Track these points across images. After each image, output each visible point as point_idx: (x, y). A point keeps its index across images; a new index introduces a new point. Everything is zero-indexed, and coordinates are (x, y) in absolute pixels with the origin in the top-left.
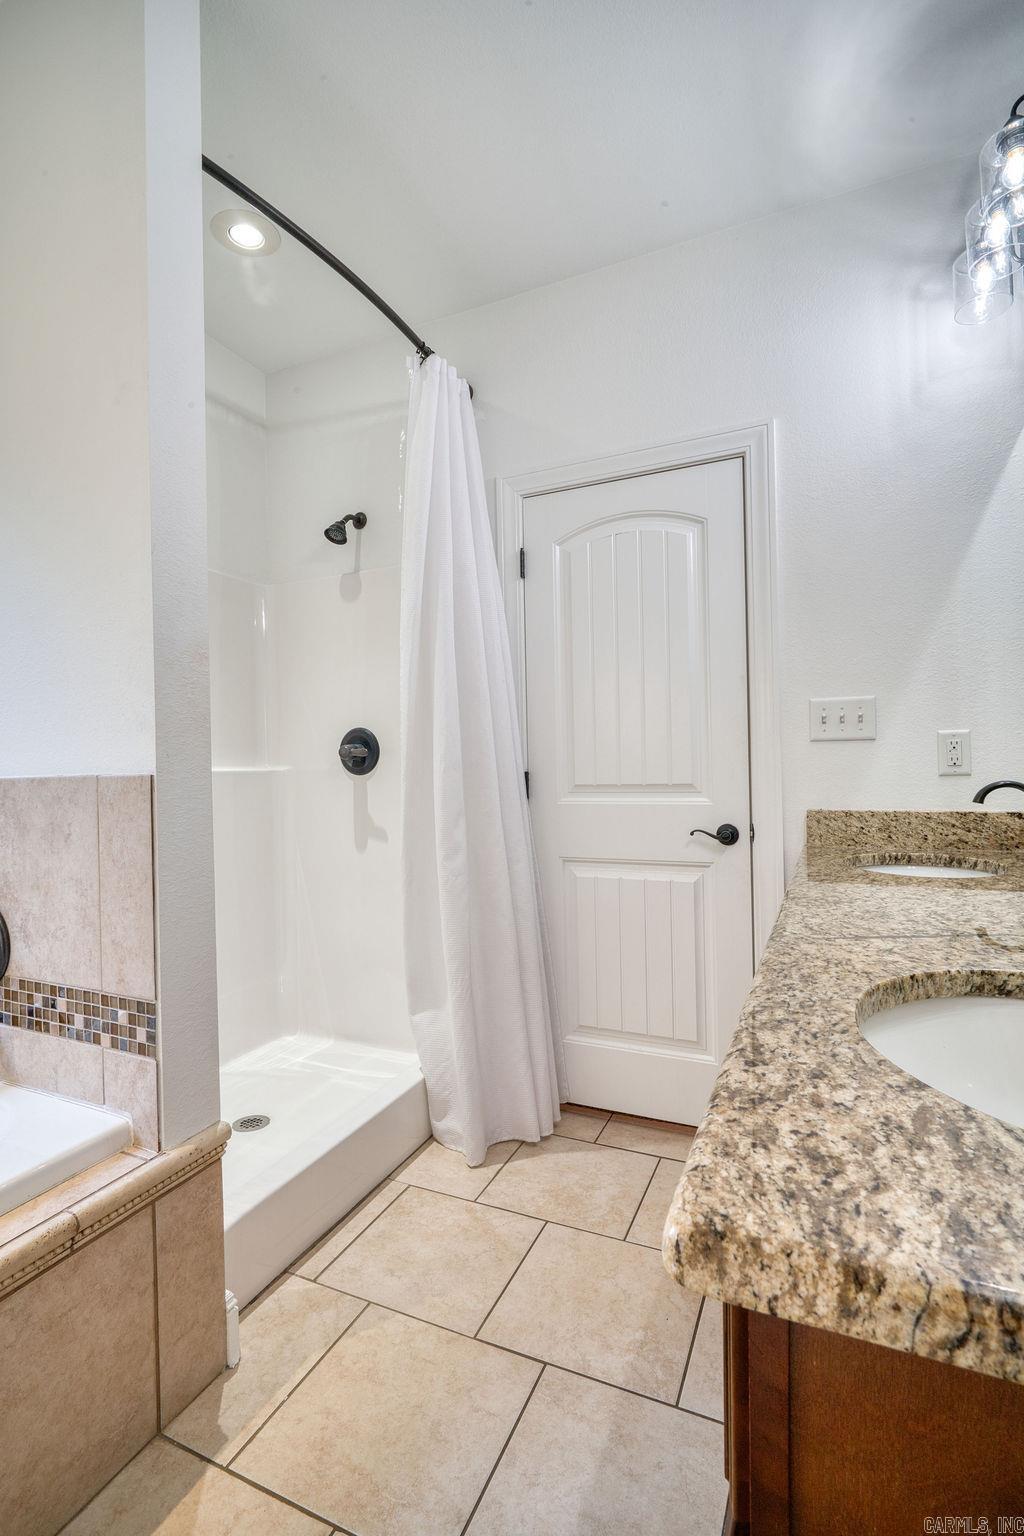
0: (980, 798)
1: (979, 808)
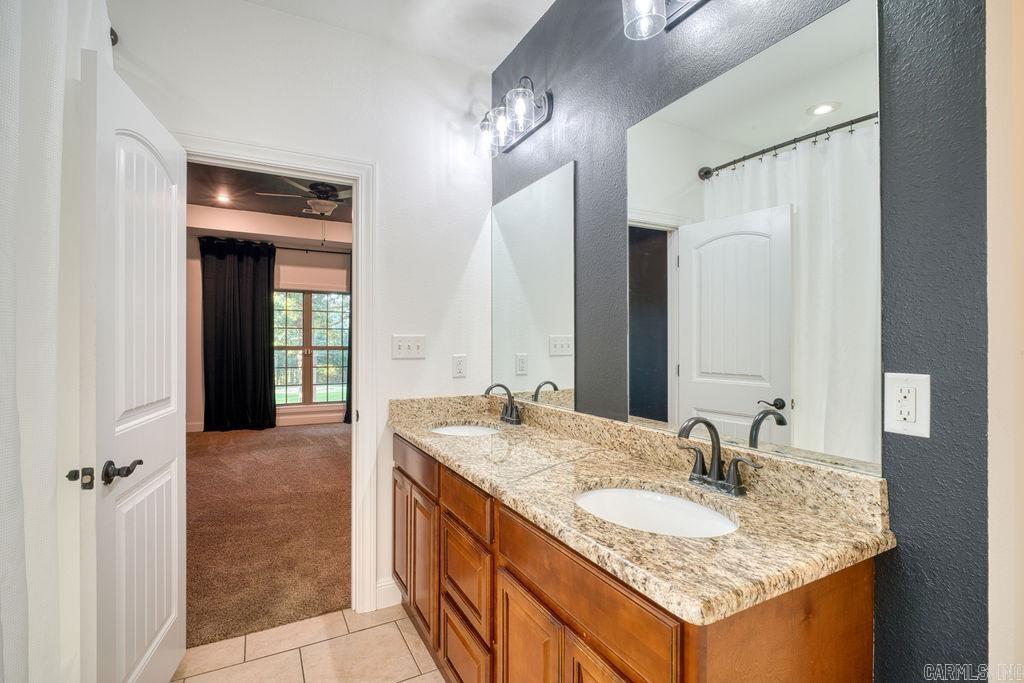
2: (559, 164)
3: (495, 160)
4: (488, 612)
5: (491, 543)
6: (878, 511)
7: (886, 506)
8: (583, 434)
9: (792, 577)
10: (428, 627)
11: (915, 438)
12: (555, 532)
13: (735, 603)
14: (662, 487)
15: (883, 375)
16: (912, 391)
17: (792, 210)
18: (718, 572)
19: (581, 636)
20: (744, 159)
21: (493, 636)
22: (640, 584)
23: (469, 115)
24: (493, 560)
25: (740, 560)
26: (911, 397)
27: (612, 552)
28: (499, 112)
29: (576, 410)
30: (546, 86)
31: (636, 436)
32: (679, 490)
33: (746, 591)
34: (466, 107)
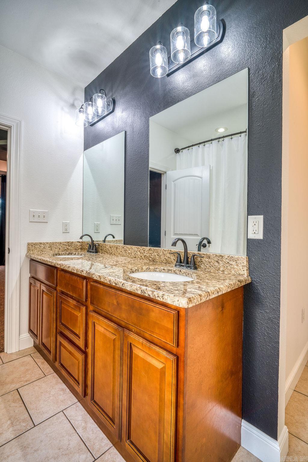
0: (81, 238)
1: (81, 240)
2: (117, 132)
3: (85, 129)
4: (84, 335)
5: (86, 301)
6: (245, 269)
7: (248, 267)
8: (128, 254)
9: (219, 290)
10: (50, 352)
11: (258, 240)
12: (120, 285)
13: (200, 299)
14: (164, 269)
15: (247, 217)
16: (257, 222)
17: (210, 168)
18: (192, 290)
19: (132, 331)
20: (193, 146)
21: (86, 345)
22: (161, 297)
23: (73, 106)
24: (87, 309)
25: (199, 286)
26: (257, 224)
27: (147, 288)
28: (89, 105)
29: (124, 244)
30: (112, 96)
31: (152, 252)
32: (171, 270)
33: (203, 295)
34: (71, 101)
